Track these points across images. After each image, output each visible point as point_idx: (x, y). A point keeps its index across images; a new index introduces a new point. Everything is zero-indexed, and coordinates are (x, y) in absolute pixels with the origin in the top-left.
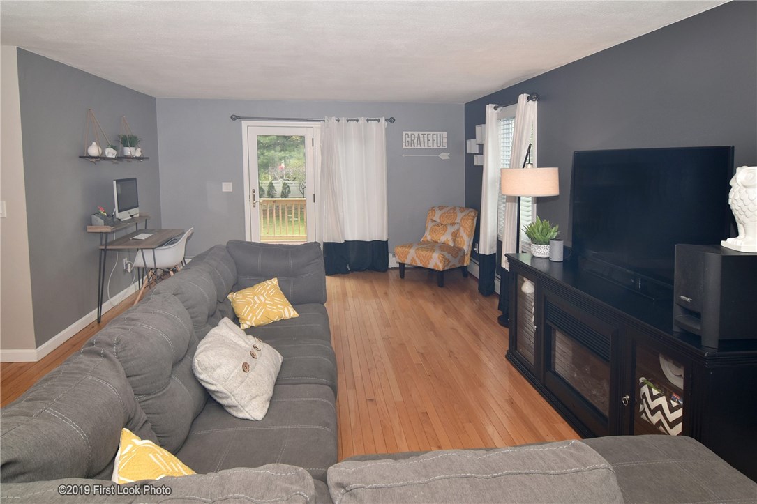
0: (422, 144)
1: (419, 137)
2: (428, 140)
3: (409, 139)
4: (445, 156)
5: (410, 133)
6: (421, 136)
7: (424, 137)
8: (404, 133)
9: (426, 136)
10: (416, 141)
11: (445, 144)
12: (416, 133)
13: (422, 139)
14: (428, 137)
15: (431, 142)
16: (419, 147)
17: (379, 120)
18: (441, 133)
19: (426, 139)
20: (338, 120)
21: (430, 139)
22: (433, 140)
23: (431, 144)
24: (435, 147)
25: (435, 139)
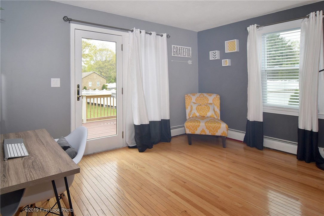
0: (181, 55)
1: (180, 50)
2: (184, 52)
3: (175, 50)
4: (190, 62)
5: (175, 46)
6: (181, 49)
7: (182, 50)
8: (173, 46)
9: (183, 49)
10: (178, 52)
11: (191, 55)
12: (178, 47)
13: (181, 50)
14: (183, 50)
15: (185, 53)
16: (179, 56)
17: (162, 36)
18: (189, 48)
19: (183, 51)
20: (141, 32)
21: (185, 51)
22: (186, 52)
23: (185, 55)
24: (187, 56)
25: (187, 51)
